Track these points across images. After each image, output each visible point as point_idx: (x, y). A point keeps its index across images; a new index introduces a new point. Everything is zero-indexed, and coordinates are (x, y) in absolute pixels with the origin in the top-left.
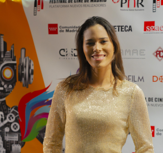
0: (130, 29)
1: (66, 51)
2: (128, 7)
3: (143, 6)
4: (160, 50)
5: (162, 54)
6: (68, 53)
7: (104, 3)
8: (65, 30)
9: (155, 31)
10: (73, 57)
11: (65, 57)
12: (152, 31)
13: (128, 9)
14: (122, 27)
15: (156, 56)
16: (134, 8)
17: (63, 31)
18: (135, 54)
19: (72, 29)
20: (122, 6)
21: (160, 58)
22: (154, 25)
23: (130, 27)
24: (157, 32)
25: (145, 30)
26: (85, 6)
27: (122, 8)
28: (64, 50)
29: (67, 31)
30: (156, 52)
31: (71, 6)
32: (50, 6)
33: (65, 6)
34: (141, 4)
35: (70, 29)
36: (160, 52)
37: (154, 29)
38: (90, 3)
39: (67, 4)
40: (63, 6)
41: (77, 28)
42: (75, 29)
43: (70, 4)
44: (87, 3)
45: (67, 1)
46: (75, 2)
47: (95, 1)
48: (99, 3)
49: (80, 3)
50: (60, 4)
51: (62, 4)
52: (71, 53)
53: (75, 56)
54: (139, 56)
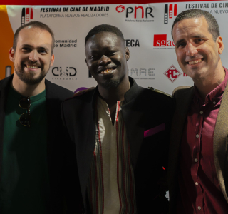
0: (137, 44)
1: (59, 69)
2: (135, 17)
3: (152, 16)
4: (173, 69)
5: (175, 74)
6: (62, 72)
7: (106, 12)
8: (58, 44)
9: (167, 47)
10: (69, 77)
11: (59, 77)
12: (163, 47)
13: (135, 19)
14: (127, 41)
15: (168, 76)
16: (142, 19)
17: (57, 46)
18: (143, 74)
19: (67, 44)
20: (127, 16)
21: (173, 79)
23: (137, 41)
24: (170, 47)
25: (155, 44)
26: (83, 15)
27: (127, 19)
28: (58, 68)
29: (62, 45)
30: (168, 72)
31: (67, 16)
32: (41, 16)
33: (60, 16)
34: (150, 13)
35: (65, 43)
36: (172, 71)
37: (165, 44)
38: (89, 12)
39: (62, 13)
40: (57, 16)
41: (73, 41)
42: (71, 43)
43: (66, 13)
44: (85, 12)
45: (62, 10)
46: (71, 11)
47: (95, 10)
48: (100, 12)
49: (78, 12)
50: (53, 13)
51: (56, 13)
52: (66, 72)
53: (71, 75)
54: (148, 77)
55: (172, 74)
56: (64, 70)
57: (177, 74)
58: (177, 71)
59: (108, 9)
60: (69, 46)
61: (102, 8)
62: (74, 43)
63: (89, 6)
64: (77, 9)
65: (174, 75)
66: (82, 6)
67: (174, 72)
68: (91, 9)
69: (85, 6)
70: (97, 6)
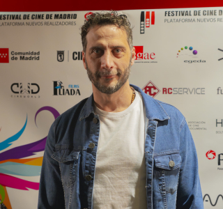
1: (20, 86)
4: (150, 85)
5: (153, 91)
6: (23, 89)
8: (18, 56)
10: (31, 94)
11: (19, 94)
12: (139, 60)
17: (16, 58)
19: (28, 56)
22: (142, 52)
26: (46, 24)
28: (17, 84)
29: (22, 58)
30: (145, 88)
31: (28, 24)
33: (19, 24)
35: (26, 56)
36: (150, 88)
37: (142, 58)
38: (54, 20)
39: (22, 21)
40: (16, 24)
41: (35, 54)
42: (33, 56)
43: (26, 21)
44: (49, 20)
45: (22, 17)
46: (33, 18)
47: (61, 18)
48: (66, 20)
49: (40, 20)
50: (12, 21)
51: (15, 21)
52: (27, 89)
53: (33, 93)
55: (150, 91)
56: (25, 87)
57: (156, 91)
58: (155, 88)
59: (75, 17)
60: (31, 58)
61: (69, 15)
62: (37, 56)
63: (54, 13)
64: (39, 17)
65: (152, 93)
66: (45, 13)
67: (152, 89)
68: (56, 16)
69: (49, 13)
70: (63, 13)
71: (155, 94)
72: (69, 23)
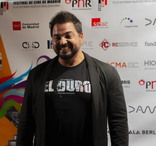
1: (28, 44)
2: (79, 7)
4: (105, 41)
5: (106, 45)
6: (29, 45)
7: (58, 4)
8: (26, 26)
9: (101, 26)
10: (34, 49)
11: (27, 49)
12: (98, 26)
13: (78, 8)
15: (102, 46)
16: (83, 8)
18: (85, 46)
19: (32, 26)
21: (105, 48)
22: (100, 21)
25: (93, 25)
26: (43, 6)
28: (26, 43)
29: (29, 27)
30: (102, 43)
31: (32, 7)
32: (14, 7)
33: (27, 7)
35: (31, 26)
36: (105, 43)
38: (47, 4)
39: (28, 5)
40: (25, 7)
41: (36, 24)
42: (35, 26)
43: (31, 5)
44: (44, 4)
45: (28, 3)
46: (34, 3)
47: (51, 2)
48: (55, 4)
49: (39, 4)
50: (22, 5)
51: (24, 5)
52: (32, 45)
54: (88, 47)
55: (105, 45)
56: (31, 44)
57: (108, 45)
58: (108, 43)
60: (34, 27)
61: (56, 1)
62: (37, 26)
64: (38, 2)
65: (106, 46)
66: (42, 0)
67: (106, 44)
68: (48, 2)
71: (108, 46)
72: (56, 6)
